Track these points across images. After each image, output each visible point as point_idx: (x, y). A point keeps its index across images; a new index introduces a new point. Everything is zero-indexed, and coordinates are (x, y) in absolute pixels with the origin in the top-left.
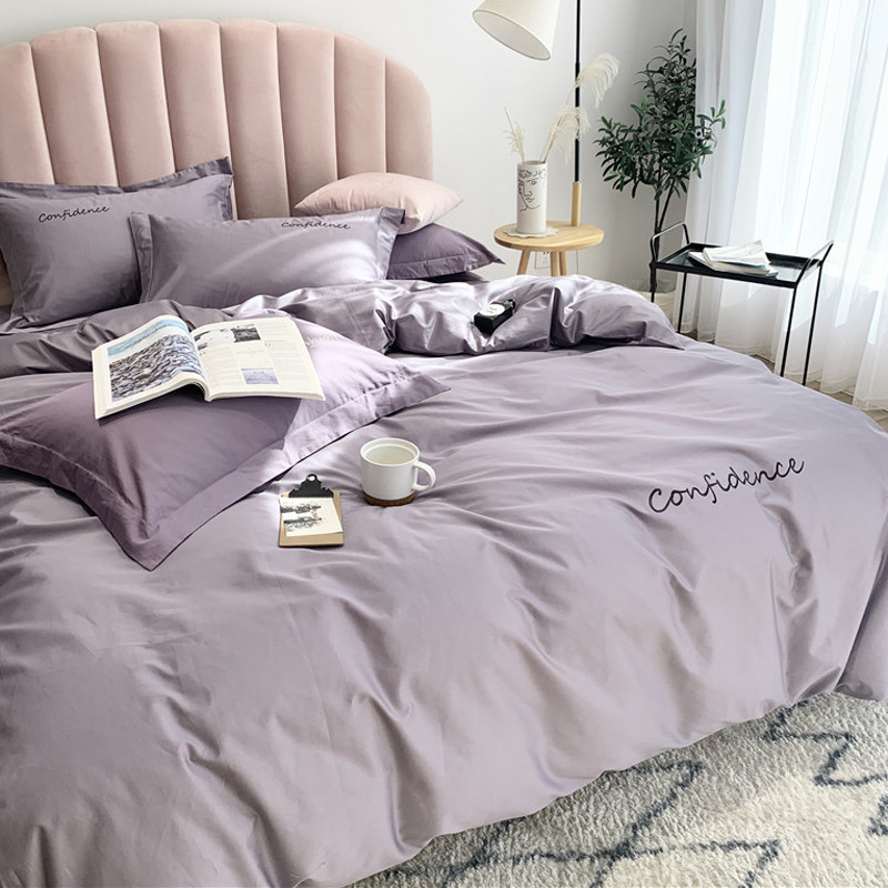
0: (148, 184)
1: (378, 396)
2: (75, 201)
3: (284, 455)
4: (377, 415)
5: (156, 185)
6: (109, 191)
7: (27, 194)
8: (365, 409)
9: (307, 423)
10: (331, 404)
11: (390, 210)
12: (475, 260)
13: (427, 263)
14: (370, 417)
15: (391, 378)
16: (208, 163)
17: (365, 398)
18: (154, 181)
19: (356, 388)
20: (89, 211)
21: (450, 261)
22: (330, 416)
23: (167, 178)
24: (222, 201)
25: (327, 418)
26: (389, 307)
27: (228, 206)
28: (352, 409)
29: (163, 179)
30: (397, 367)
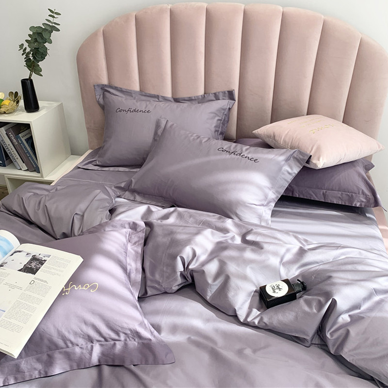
1: (105, 347)
11: (301, 153)
12: (364, 200)
13: (326, 192)
14: (89, 363)
15: (122, 337)
16: (222, 92)
17: (92, 347)
18: (190, 97)
19: (83, 338)
20: (140, 111)
21: (344, 196)
22: (48, 355)
23: (197, 96)
24: (219, 117)
25: (45, 357)
26: (194, 255)
27: (224, 120)
28: (74, 353)
29: (195, 97)
30: (130, 330)
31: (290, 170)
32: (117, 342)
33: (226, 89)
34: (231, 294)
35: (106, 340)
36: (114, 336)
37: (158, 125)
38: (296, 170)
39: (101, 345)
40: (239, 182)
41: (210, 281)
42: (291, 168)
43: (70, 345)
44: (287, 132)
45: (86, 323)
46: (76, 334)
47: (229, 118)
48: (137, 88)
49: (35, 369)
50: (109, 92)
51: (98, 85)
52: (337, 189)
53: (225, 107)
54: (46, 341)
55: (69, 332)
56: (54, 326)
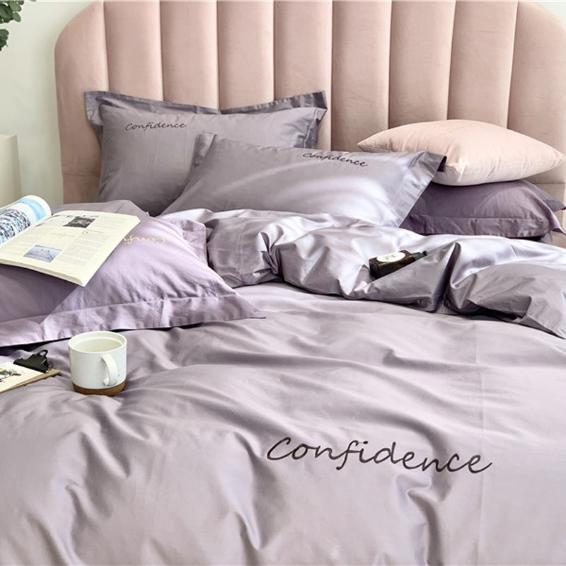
0: (243, 110)
1: (178, 305)
2: (164, 117)
3: (39, 329)
4: (171, 323)
5: (250, 111)
6: (207, 111)
7: (136, 107)
8: (157, 314)
9: (80, 308)
10: (116, 299)
11: (430, 155)
12: (534, 226)
13: (476, 221)
14: (159, 323)
15: (200, 291)
16: (304, 96)
17: (162, 303)
18: (249, 107)
19: (152, 290)
20: (168, 126)
21: (504, 223)
22: (111, 309)
23: (262, 105)
24: (301, 131)
25: (106, 310)
26: (281, 233)
27: (310, 138)
28: (141, 309)
29: (258, 106)
30: (210, 282)
31: (416, 181)
32: (193, 299)
33: (311, 91)
34: (332, 267)
35: (180, 295)
36: (190, 290)
37: (199, 142)
38: (425, 181)
39: (174, 302)
40: (338, 191)
41: (303, 256)
42: (418, 179)
43: (136, 298)
44: (410, 136)
45: (155, 272)
46: (143, 284)
47: (317, 137)
48: (159, 96)
49: (95, 323)
50: (110, 104)
51: (92, 93)
52: (492, 215)
53: (310, 117)
54: (109, 290)
55: (136, 281)
56: (118, 271)
